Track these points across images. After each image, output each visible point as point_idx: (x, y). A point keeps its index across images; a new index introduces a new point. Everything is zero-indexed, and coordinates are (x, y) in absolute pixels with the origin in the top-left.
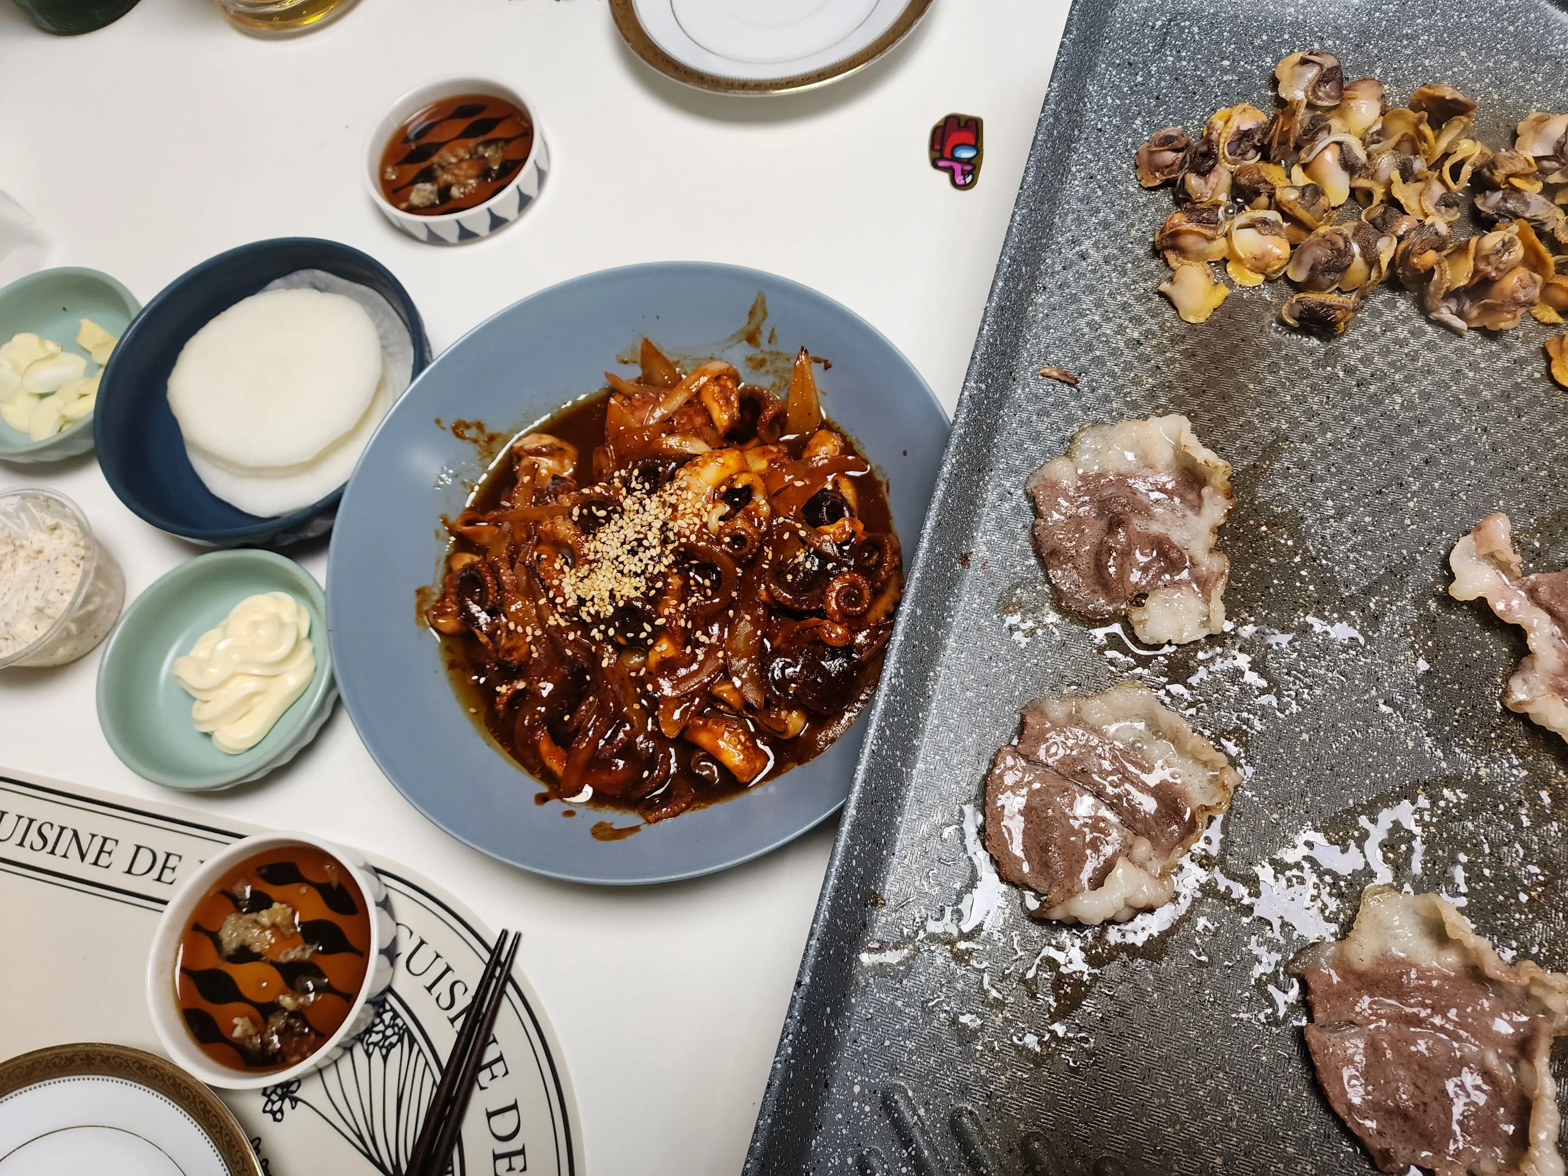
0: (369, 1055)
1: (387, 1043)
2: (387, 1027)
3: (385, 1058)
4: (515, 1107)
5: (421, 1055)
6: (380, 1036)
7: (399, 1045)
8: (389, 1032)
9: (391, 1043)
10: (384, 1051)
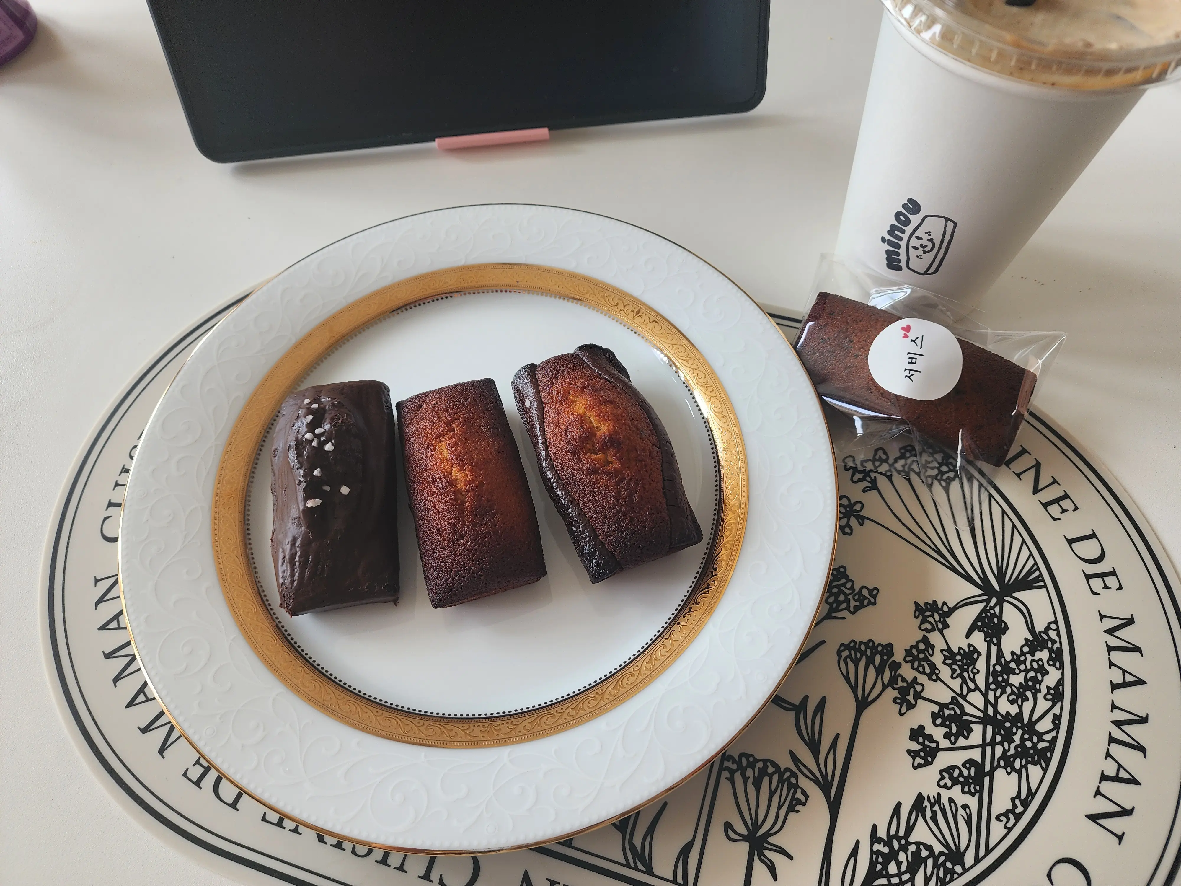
0: (930, 486)
1: (945, 477)
2: (941, 465)
3: (947, 490)
4: (1093, 536)
5: (983, 490)
6: (936, 472)
7: (957, 479)
8: (944, 468)
9: (948, 478)
10: (944, 484)
